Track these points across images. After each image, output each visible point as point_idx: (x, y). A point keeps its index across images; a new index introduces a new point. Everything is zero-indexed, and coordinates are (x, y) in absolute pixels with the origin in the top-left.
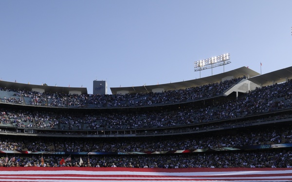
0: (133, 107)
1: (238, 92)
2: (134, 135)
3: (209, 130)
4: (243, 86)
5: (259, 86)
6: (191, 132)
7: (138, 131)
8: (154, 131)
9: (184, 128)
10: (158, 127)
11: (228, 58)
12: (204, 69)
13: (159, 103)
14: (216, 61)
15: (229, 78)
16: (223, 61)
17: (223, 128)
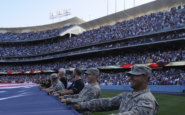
0: (6, 42)
1: (72, 34)
2: (4, 61)
3: (46, 58)
4: (75, 30)
5: (85, 30)
6: (37, 59)
7: (6, 58)
8: (16, 58)
9: (34, 57)
10: (19, 55)
11: (69, 11)
12: (55, 18)
13: (24, 39)
14: (62, 13)
15: (68, 25)
16: (67, 12)
17: (53, 57)
